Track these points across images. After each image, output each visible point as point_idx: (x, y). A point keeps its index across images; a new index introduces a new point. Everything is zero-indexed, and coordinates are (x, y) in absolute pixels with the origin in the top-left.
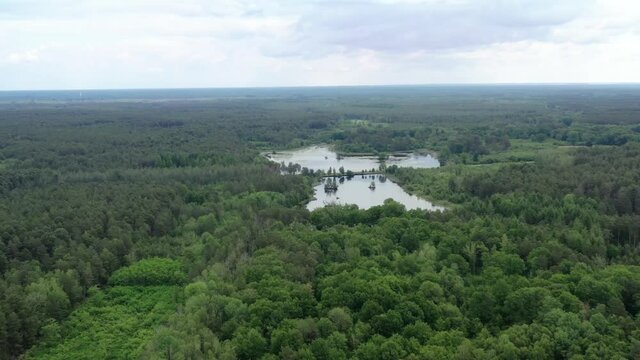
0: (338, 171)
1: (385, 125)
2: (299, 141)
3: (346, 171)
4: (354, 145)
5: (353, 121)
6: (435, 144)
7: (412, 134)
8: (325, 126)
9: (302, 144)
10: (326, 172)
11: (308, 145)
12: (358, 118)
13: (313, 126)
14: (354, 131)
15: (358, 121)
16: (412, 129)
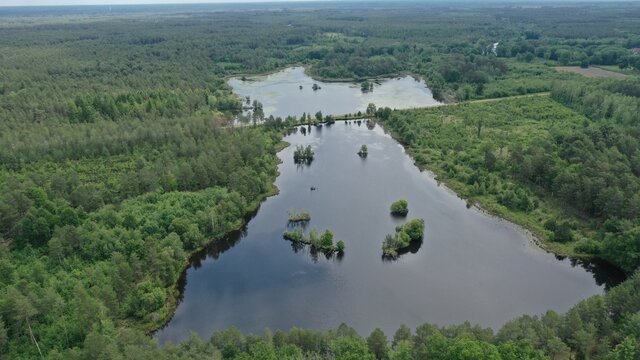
0: (313, 117)
1: (361, 40)
2: (273, 60)
3: (324, 116)
4: (333, 69)
5: (329, 35)
6: (419, 67)
7: (390, 52)
8: (303, 41)
9: (277, 66)
10: (298, 119)
11: (284, 66)
12: (334, 31)
13: (290, 42)
14: (331, 48)
15: (334, 34)
16: (390, 46)
